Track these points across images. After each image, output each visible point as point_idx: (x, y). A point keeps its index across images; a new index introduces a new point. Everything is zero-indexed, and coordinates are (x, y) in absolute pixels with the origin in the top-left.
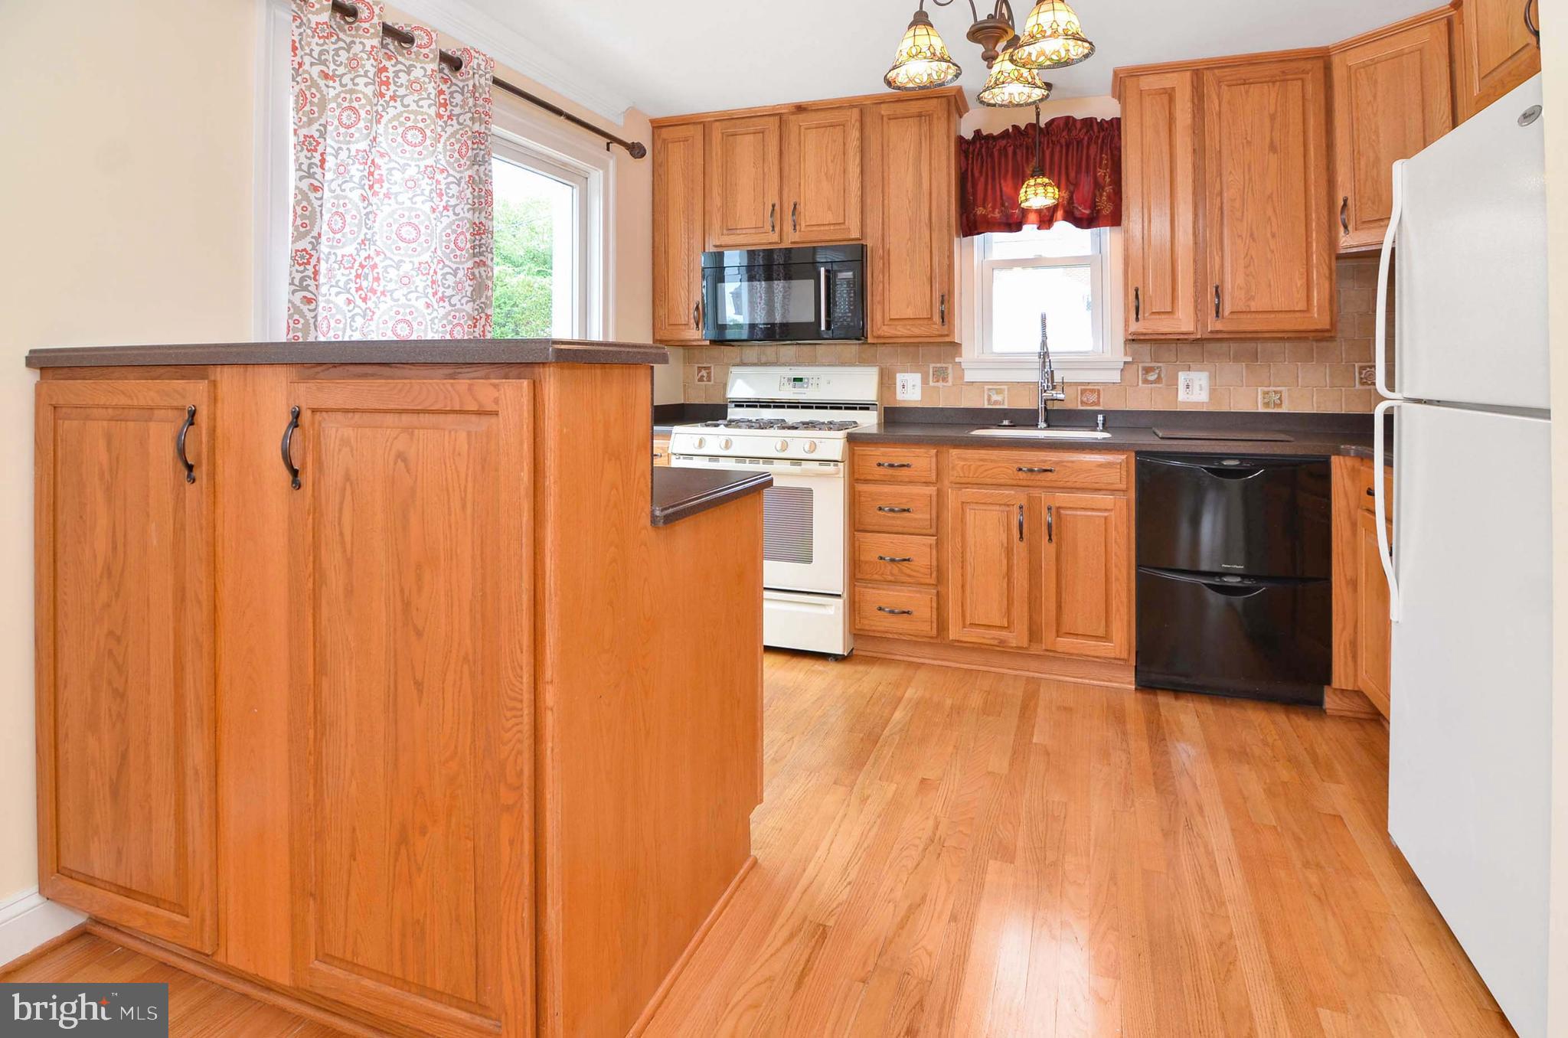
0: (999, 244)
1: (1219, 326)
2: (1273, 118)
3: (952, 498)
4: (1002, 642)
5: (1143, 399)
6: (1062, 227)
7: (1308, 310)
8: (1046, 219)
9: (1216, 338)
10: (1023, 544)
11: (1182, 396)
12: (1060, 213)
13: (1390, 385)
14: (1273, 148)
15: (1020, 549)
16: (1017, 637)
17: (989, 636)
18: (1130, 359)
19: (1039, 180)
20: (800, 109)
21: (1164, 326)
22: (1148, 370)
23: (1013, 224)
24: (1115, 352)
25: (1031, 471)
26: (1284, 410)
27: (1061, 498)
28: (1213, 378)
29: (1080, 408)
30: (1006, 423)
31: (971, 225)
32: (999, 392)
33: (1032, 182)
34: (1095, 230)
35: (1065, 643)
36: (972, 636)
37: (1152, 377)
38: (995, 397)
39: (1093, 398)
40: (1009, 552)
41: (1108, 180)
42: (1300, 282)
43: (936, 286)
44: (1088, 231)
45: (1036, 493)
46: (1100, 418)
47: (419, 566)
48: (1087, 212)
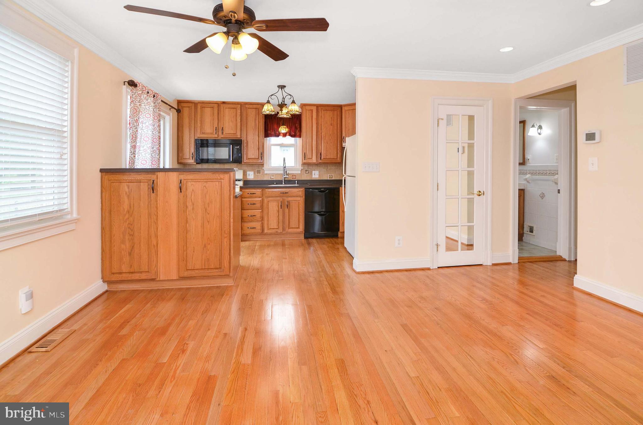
0: (273, 140)
1: (321, 161)
2: (331, 118)
3: (266, 200)
4: (277, 232)
5: (305, 177)
6: (288, 137)
7: (337, 158)
8: (285, 135)
9: (320, 164)
10: (282, 210)
11: (313, 176)
12: (288, 134)
13: (345, 173)
14: (331, 125)
15: (281, 210)
16: (280, 231)
17: (274, 231)
18: (303, 168)
19: (284, 127)
21: (310, 161)
22: (306, 171)
23: (278, 135)
24: (299, 167)
25: (283, 193)
26: (333, 179)
27: (290, 199)
28: (319, 172)
29: (292, 179)
30: (275, 183)
31: (267, 135)
32: (273, 176)
33: (282, 127)
34: (295, 138)
35: (290, 230)
36: (270, 231)
37: (307, 172)
38: (272, 177)
39: (295, 177)
40: (278, 211)
41: (298, 127)
42: (335, 153)
43: (260, 150)
44: (293, 138)
45: (284, 198)
46: (296, 181)
47: (208, 204)
48: (294, 134)
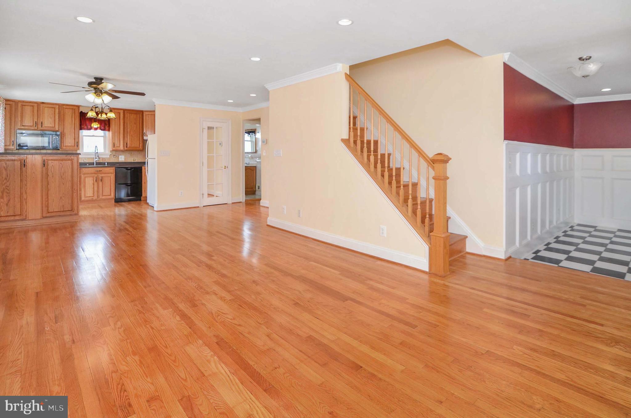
0: (86, 132)
1: (127, 149)
2: (135, 119)
3: (83, 176)
4: (92, 199)
5: (113, 160)
6: (99, 131)
7: (140, 147)
8: (96, 129)
9: (126, 150)
10: (96, 183)
11: (120, 159)
12: (99, 128)
13: (147, 157)
14: (135, 124)
15: (96, 184)
16: (95, 198)
17: (90, 198)
18: (111, 153)
19: (96, 123)
20: (43, 103)
21: (119, 149)
22: (114, 155)
23: (91, 128)
24: (108, 152)
25: (98, 171)
26: (136, 161)
27: (103, 175)
28: (125, 157)
29: (102, 162)
30: (88, 165)
31: (81, 129)
32: (85, 159)
33: (95, 123)
34: (104, 131)
35: (104, 197)
36: (87, 199)
37: (115, 156)
38: (84, 160)
39: (104, 160)
40: (94, 184)
41: (108, 124)
42: (139, 143)
43: (76, 140)
44: (103, 131)
45: (98, 175)
46: (106, 163)
48: (103, 128)
